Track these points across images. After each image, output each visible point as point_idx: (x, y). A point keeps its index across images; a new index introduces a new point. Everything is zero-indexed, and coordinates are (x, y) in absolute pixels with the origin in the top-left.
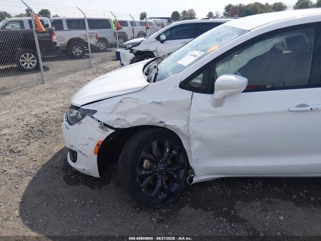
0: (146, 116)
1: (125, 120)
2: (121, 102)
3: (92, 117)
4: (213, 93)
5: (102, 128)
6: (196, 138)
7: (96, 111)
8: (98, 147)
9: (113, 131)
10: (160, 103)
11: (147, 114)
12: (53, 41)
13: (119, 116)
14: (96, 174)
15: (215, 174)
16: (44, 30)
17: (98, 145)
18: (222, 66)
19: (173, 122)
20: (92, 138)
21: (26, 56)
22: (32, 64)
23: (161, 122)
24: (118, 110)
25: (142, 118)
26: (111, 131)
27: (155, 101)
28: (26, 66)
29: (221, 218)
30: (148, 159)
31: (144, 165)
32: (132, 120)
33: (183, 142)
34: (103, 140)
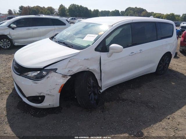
0: (81, 67)
1: (72, 71)
2: (69, 61)
3: (56, 72)
4: (108, 52)
5: (63, 77)
7: (57, 69)
8: (61, 88)
10: (88, 59)
11: (82, 65)
13: (69, 69)
15: (107, 87)
20: (57, 84)
23: (88, 68)
24: (68, 66)
25: (80, 68)
26: (69, 77)
27: (85, 58)
29: (120, 102)
33: (96, 76)
34: (65, 83)
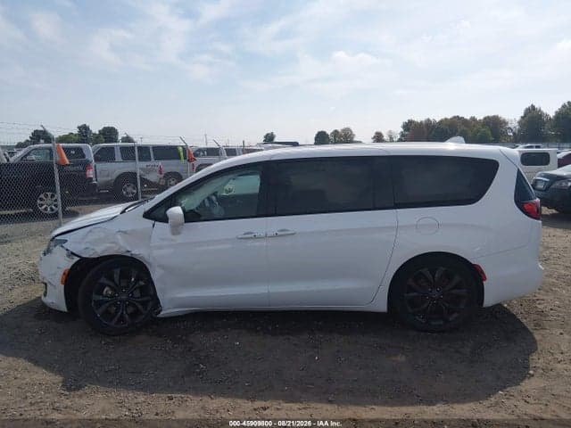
0: (113, 245)
1: (94, 249)
2: (90, 231)
3: (62, 246)
5: (68, 256)
6: (159, 266)
7: (66, 241)
8: (65, 276)
9: (78, 259)
10: (125, 232)
11: (114, 243)
12: (88, 176)
13: (88, 245)
14: (64, 308)
16: (68, 163)
17: (64, 274)
18: (187, 200)
19: (138, 251)
20: (60, 267)
21: (41, 199)
22: (54, 207)
23: (129, 251)
24: (87, 240)
25: (110, 248)
26: (77, 259)
28: (46, 209)
30: (109, 286)
31: (104, 292)
32: (100, 250)
34: (69, 268)
